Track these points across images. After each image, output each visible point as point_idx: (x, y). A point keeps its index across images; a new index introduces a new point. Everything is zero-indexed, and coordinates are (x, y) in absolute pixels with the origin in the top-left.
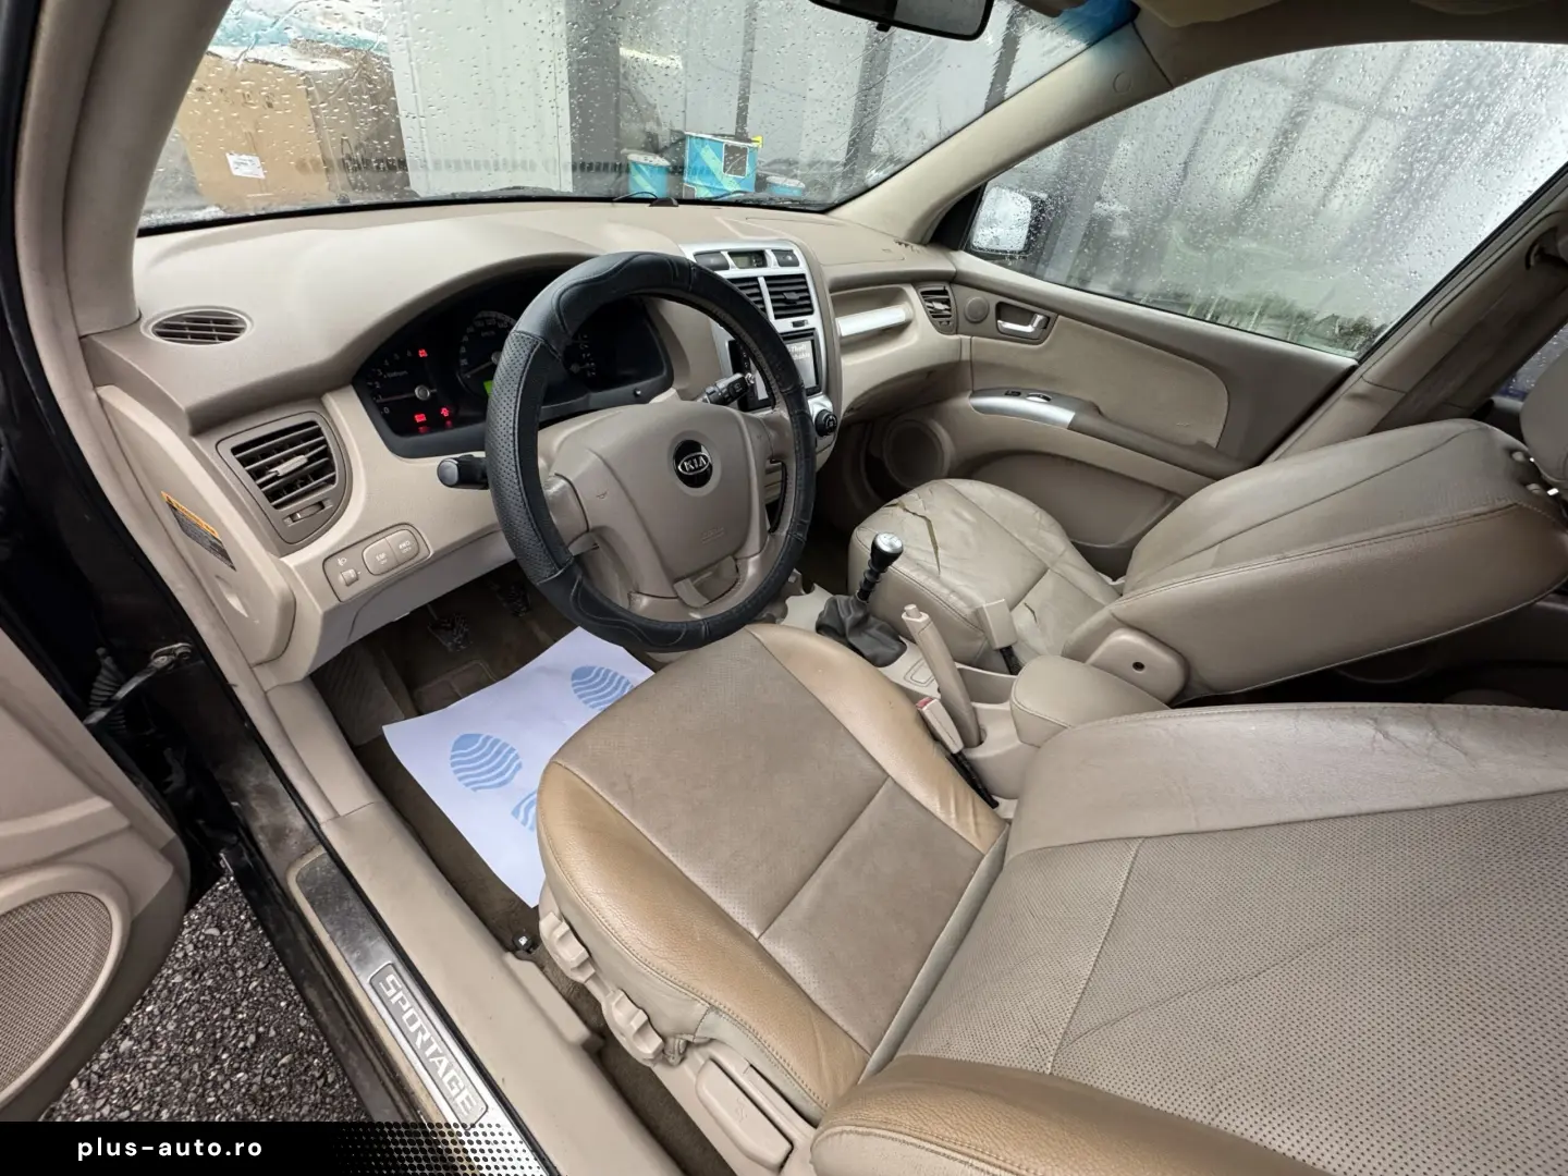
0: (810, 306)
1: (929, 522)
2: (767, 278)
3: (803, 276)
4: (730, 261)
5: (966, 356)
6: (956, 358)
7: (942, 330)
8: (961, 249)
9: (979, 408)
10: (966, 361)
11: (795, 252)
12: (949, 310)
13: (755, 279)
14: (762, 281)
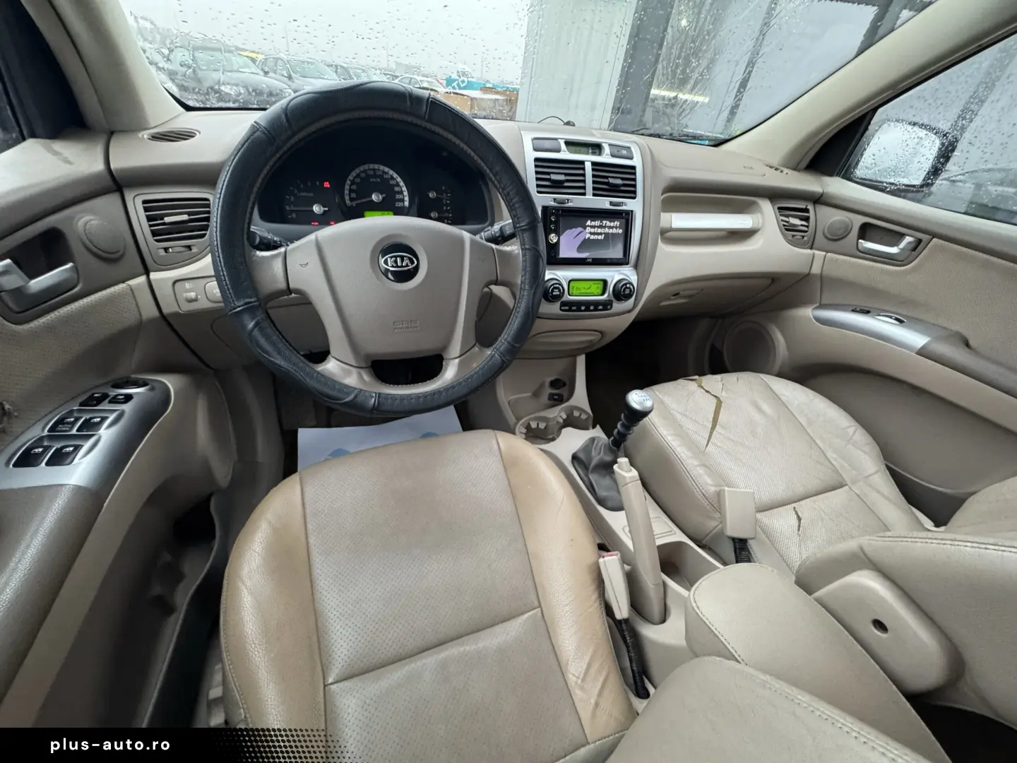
0: (635, 192)
1: (719, 403)
2: (594, 164)
3: (634, 168)
4: (563, 146)
5: (816, 270)
6: (806, 271)
7: (793, 243)
8: (838, 175)
9: (818, 320)
10: (815, 275)
11: (633, 149)
12: (807, 227)
13: (582, 163)
14: (588, 166)
